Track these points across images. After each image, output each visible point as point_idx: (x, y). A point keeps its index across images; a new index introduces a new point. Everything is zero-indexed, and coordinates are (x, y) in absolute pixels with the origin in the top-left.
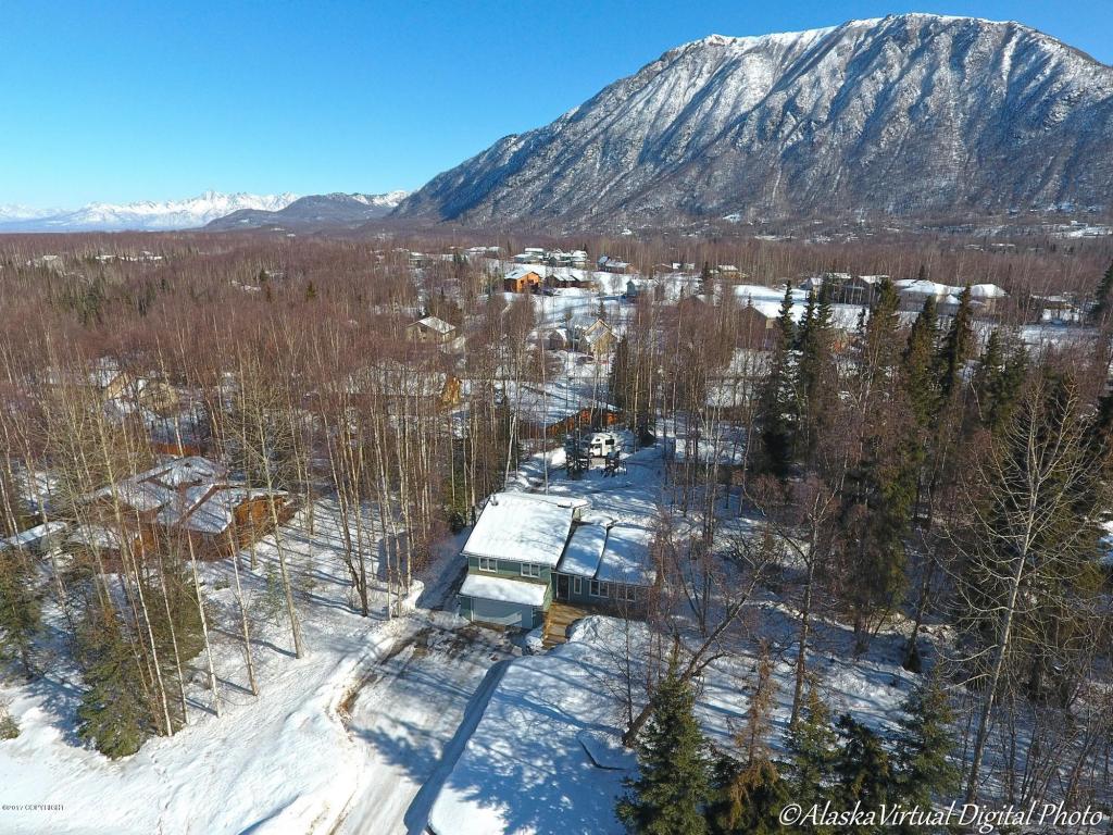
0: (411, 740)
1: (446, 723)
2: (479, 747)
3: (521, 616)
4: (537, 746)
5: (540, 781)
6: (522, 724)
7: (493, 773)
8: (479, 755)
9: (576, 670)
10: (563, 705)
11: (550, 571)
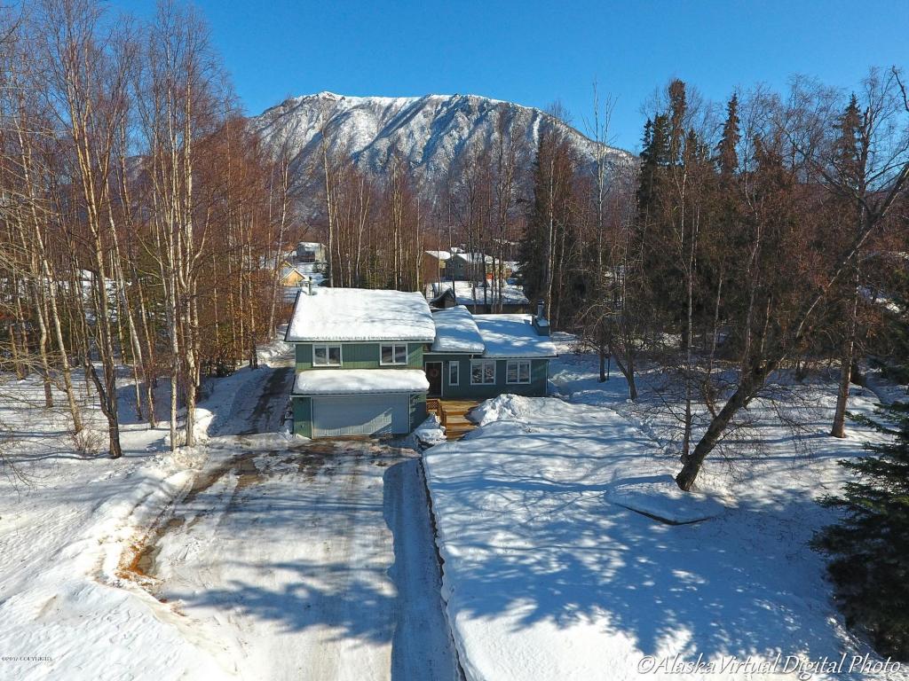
0: (315, 583)
1: (365, 546)
2: (471, 550)
3: (390, 416)
4: (563, 525)
5: (618, 563)
6: (512, 507)
7: (531, 573)
8: (479, 558)
9: (528, 442)
10: (549, 476)
11: (421, 353)
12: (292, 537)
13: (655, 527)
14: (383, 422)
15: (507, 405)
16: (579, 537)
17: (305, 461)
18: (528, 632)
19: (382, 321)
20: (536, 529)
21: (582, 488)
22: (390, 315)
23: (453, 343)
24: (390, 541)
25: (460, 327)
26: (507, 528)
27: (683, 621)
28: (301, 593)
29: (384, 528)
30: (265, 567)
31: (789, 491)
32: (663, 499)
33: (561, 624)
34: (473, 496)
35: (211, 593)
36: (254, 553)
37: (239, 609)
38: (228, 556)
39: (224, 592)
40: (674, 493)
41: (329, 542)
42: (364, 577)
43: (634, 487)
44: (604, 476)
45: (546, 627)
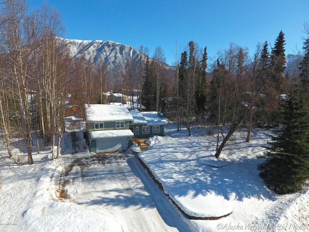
0: (124, 194)
1: (133, 182)
2: (169, 180)
3: (121, 145)
4: (190, 170)
5: (209, 179)
6: (173, 167)
7: (189, 184)
8: (172, 181)
9: (168, 149)
10: (179, 158)
11: (128, 124)
12: (109, 182)
13: (214, 169)
14: (119, 146)
15: (157, 139)
16: (196, 173)
17: (99, 160)
18: (196, 198)
19: (115, 114)
20: (183, 172)
21: (190, 161)
22: (118, 113)
23: (138, 121)
24: (140, 180)
25: (138, 116)
26: (175, 173)
27: (233, 191)
28: (121, 198)
29: (136, 177)
30: (105, 192)
31: (242, 157)
32: (213, 161)
33: (204, 195)
34: (161, 165)
35: (93, 201)
36: (100, 188)
37: (105, 204)
38: (91, 190)
39: (96, 200)
40: (216, 159)
41: (121, 183)
42: (138, 191)
43: (204, 159)
44: (194, 157)
45: (200, 196)
